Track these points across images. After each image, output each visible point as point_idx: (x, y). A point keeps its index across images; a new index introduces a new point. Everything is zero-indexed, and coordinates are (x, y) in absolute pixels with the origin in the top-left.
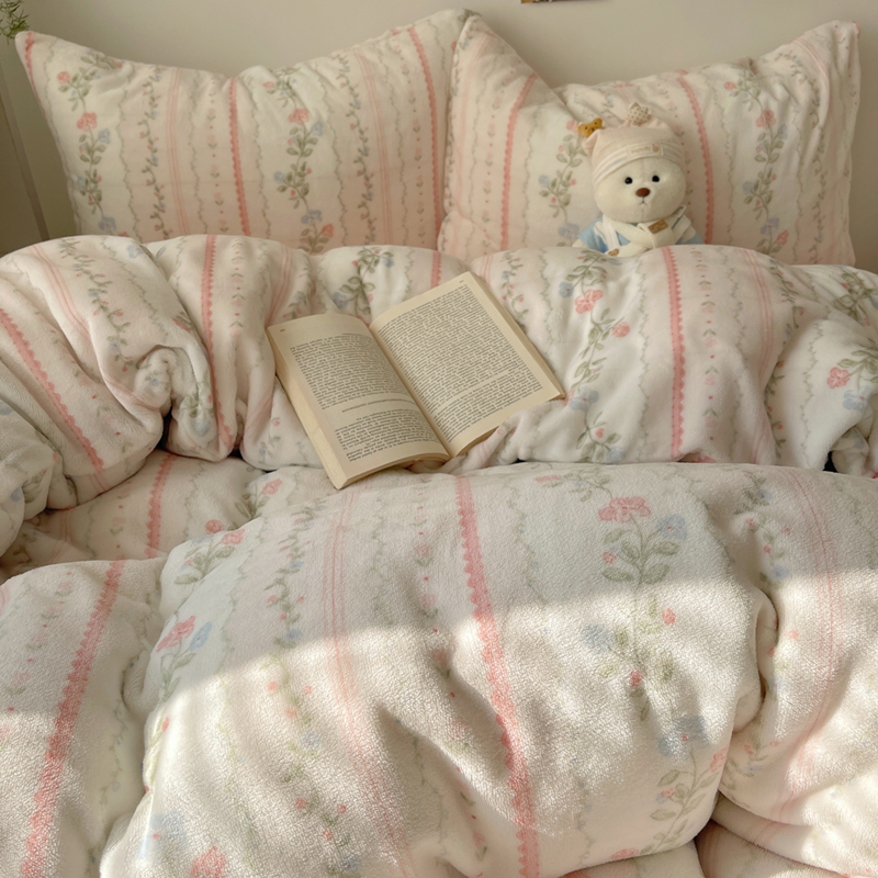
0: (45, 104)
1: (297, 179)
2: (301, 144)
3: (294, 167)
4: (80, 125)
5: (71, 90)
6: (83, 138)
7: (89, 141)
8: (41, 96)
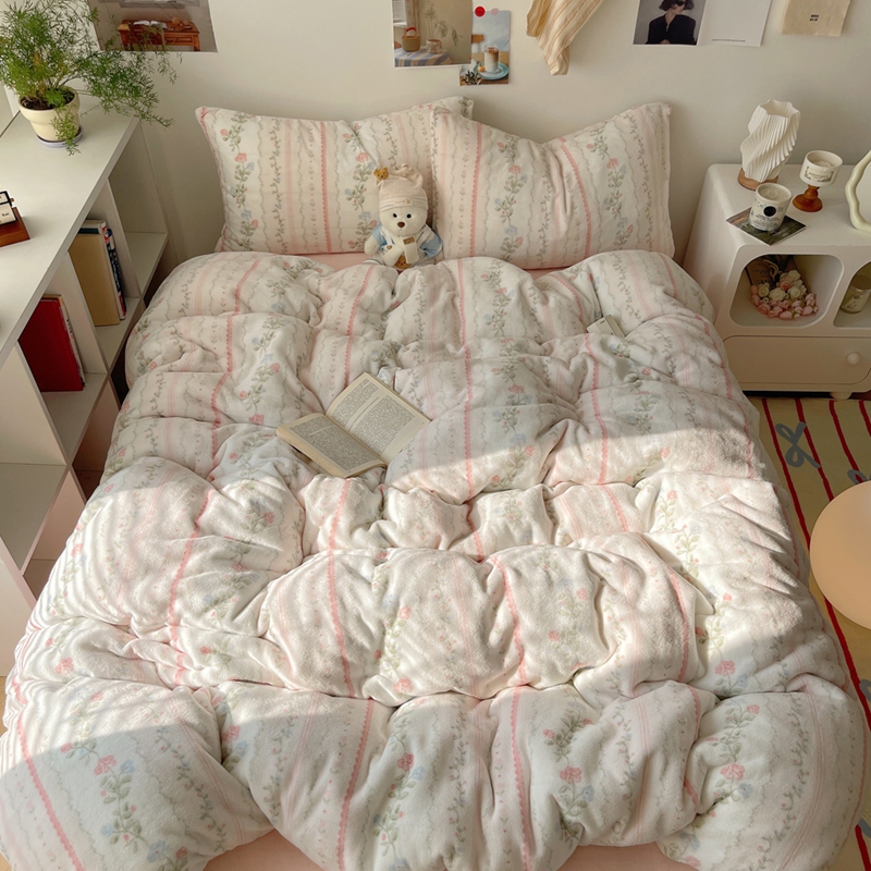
0: (215, 146)
1: (358, 194)
2: (362, 174)
3: (357, 187)
4: (237, 159)
5: (229, 140)
6: (238, 167)
7: (241, 168)
8: (212, 141)
